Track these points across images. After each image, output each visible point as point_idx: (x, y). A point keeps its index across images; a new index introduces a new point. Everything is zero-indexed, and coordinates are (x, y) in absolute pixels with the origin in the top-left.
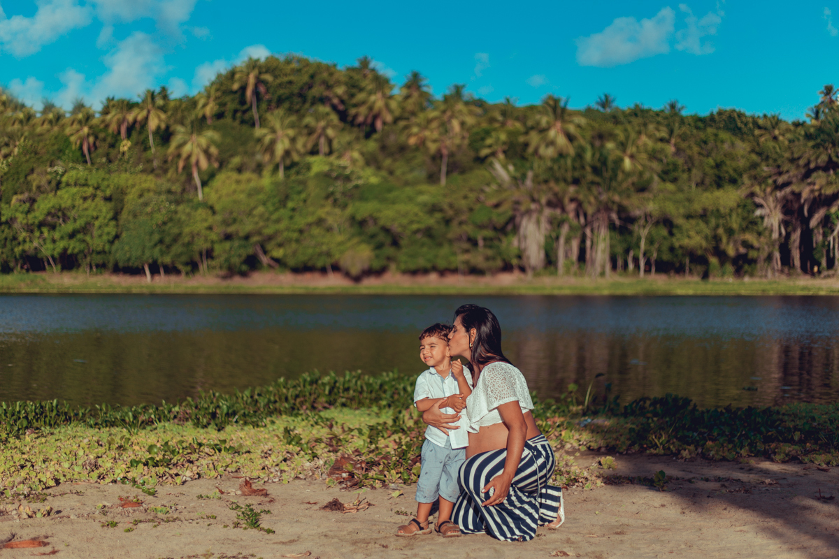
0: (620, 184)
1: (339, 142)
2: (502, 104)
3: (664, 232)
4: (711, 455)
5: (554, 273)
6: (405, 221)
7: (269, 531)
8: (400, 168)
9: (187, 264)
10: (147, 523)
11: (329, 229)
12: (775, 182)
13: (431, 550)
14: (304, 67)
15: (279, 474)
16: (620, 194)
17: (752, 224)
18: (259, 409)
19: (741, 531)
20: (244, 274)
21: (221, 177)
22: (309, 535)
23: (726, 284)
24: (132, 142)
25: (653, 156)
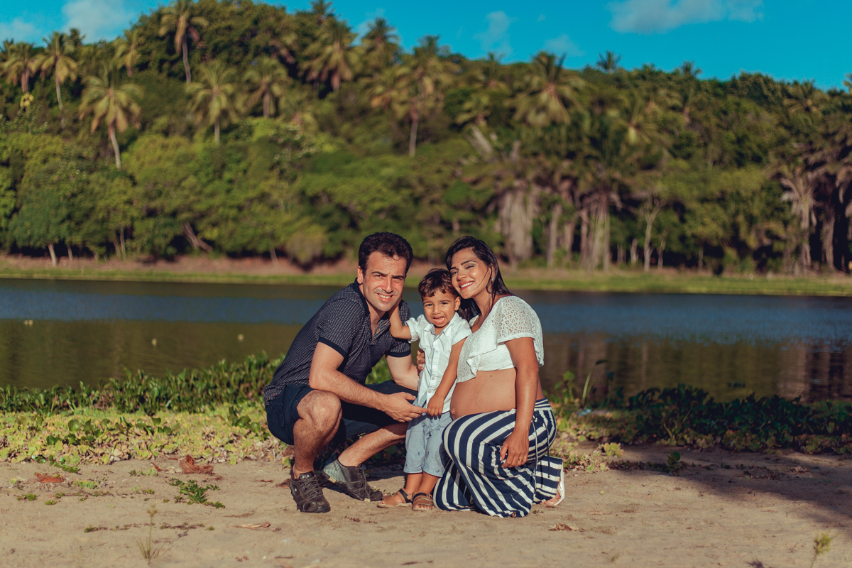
0: (623, 159)
1: (287, 101)
2: (484, 61)
3: (674, 218)
4: (732, 444)
5: (543, 265)
6: (365, 199)
7: (218, 505)
8: (360, 135)
9: (101, 245)
10: (72, 497)
11: (274, 206)
12: (806, 161)
13: (411, 523)
14: (247, 9)
15: (225, 453)
16: (622, 172)
17: (777, 210)
18: (195, 395)
19: (769, 511)
20: (170, 259)
21: (143, 141)
22: (265, 510)
23: (745, 281)
24: (34, 97)
25: (664, 127)
